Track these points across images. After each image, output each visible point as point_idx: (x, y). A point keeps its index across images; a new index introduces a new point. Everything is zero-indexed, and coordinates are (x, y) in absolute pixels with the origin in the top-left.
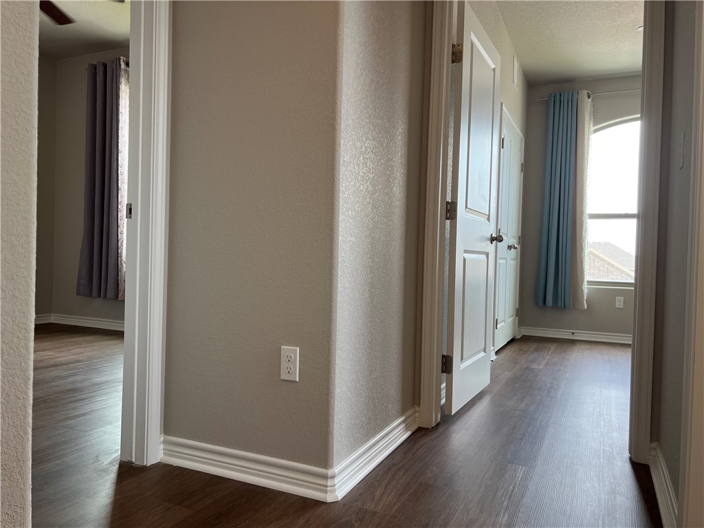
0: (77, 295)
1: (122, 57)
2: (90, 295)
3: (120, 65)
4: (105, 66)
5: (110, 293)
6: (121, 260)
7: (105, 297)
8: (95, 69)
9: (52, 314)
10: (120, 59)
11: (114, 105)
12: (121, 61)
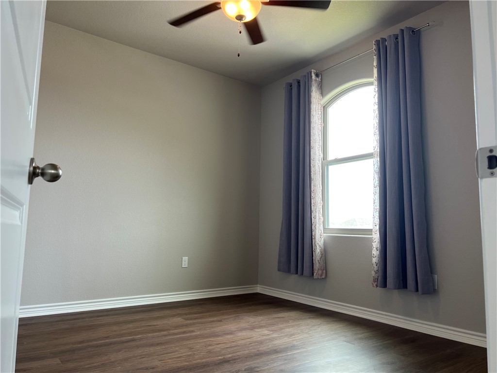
0: (278, 271)
1: (313, 70)
2: (288, 271)
3: (311, 77)
4: (299, 82)
5: (306, 271)
6: (315, 242)
7: (302, 274)
8: (291, 86)
9: (258, 285)
10: (311, 72)
11: (307, 110)
12: (313, 73)
